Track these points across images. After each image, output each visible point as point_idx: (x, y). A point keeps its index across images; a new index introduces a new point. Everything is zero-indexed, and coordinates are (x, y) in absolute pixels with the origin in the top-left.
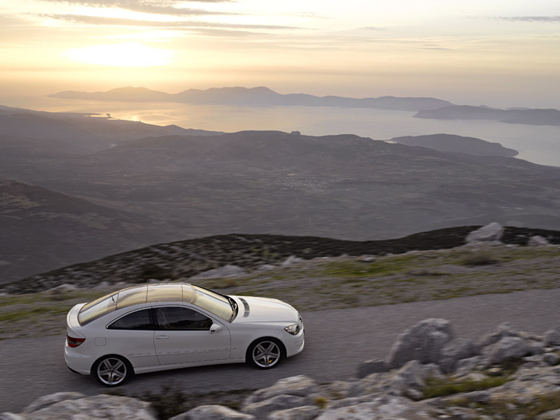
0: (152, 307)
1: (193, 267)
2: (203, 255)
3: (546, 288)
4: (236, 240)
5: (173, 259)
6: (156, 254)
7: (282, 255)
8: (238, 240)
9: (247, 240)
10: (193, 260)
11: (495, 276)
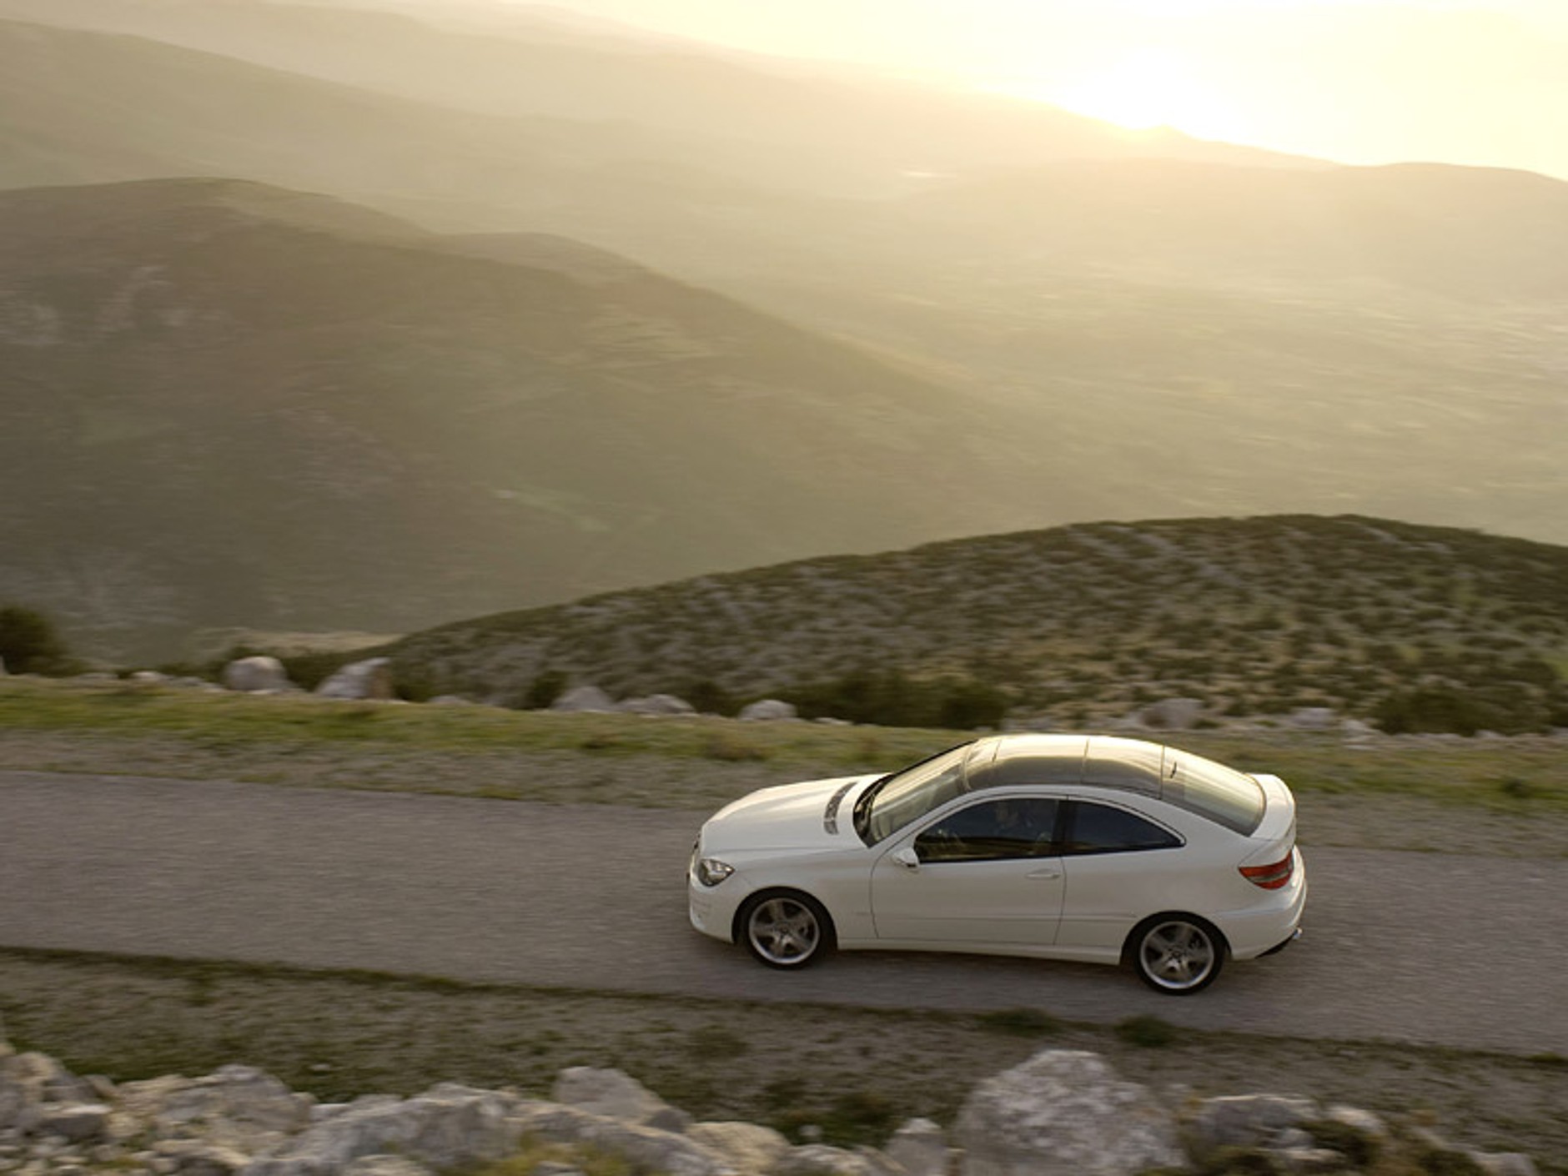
1: (1207, 610)
2: (1246, 576)
4: (1363, 538)
5: (1145, 578)
6: (1089, 553)
7: (1515, 608)
8: (1372, 537)
9: (1400, 543)
10: (1211, 586)
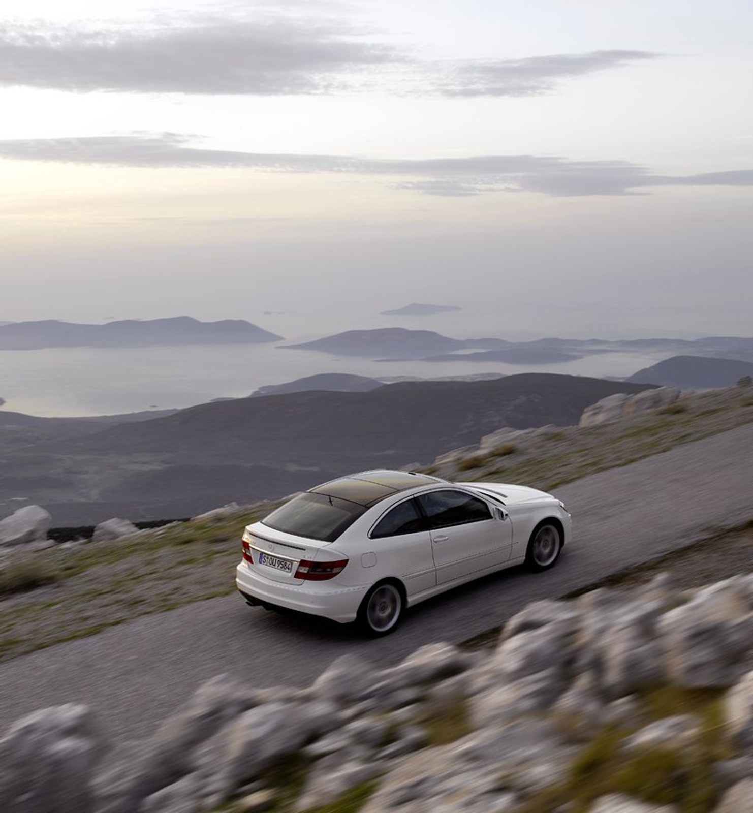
0: (413, 495)
3: (165, 608)
11: (58, 606)
